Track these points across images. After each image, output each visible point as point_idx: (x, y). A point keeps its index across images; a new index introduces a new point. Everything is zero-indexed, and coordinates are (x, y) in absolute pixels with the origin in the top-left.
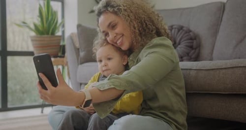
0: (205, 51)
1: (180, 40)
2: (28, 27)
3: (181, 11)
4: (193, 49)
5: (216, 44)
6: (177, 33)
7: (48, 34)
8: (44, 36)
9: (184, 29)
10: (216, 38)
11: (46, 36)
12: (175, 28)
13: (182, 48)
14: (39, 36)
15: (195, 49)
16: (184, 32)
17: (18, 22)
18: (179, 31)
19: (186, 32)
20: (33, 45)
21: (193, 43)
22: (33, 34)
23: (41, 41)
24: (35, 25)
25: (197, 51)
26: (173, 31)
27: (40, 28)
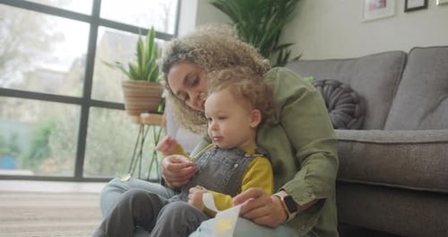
0: (375, 110)
1: (336, 102)
2: (122, 69)
3: (340, 63)
4: (354, 117)
5: (391, 112)
6: (332, 93)
7: (146, 79)
8: (139, 81)
9: (343, 86)
10: (391, 104)
11: (142, 81)
12: (329, 84)
13: (337, 113)
14: (133, 81)
15: (358, 118)
16: (342, 91)
17: (109, 62)
18: (334, 89)
19: (345, 92)
20: (125, 93)
21: (355, 108)
22: (127, 78)
23: (135, 88)
24: (131, 67)
25: (361, 120)
26: (325, 88)
27: (137, 71)
